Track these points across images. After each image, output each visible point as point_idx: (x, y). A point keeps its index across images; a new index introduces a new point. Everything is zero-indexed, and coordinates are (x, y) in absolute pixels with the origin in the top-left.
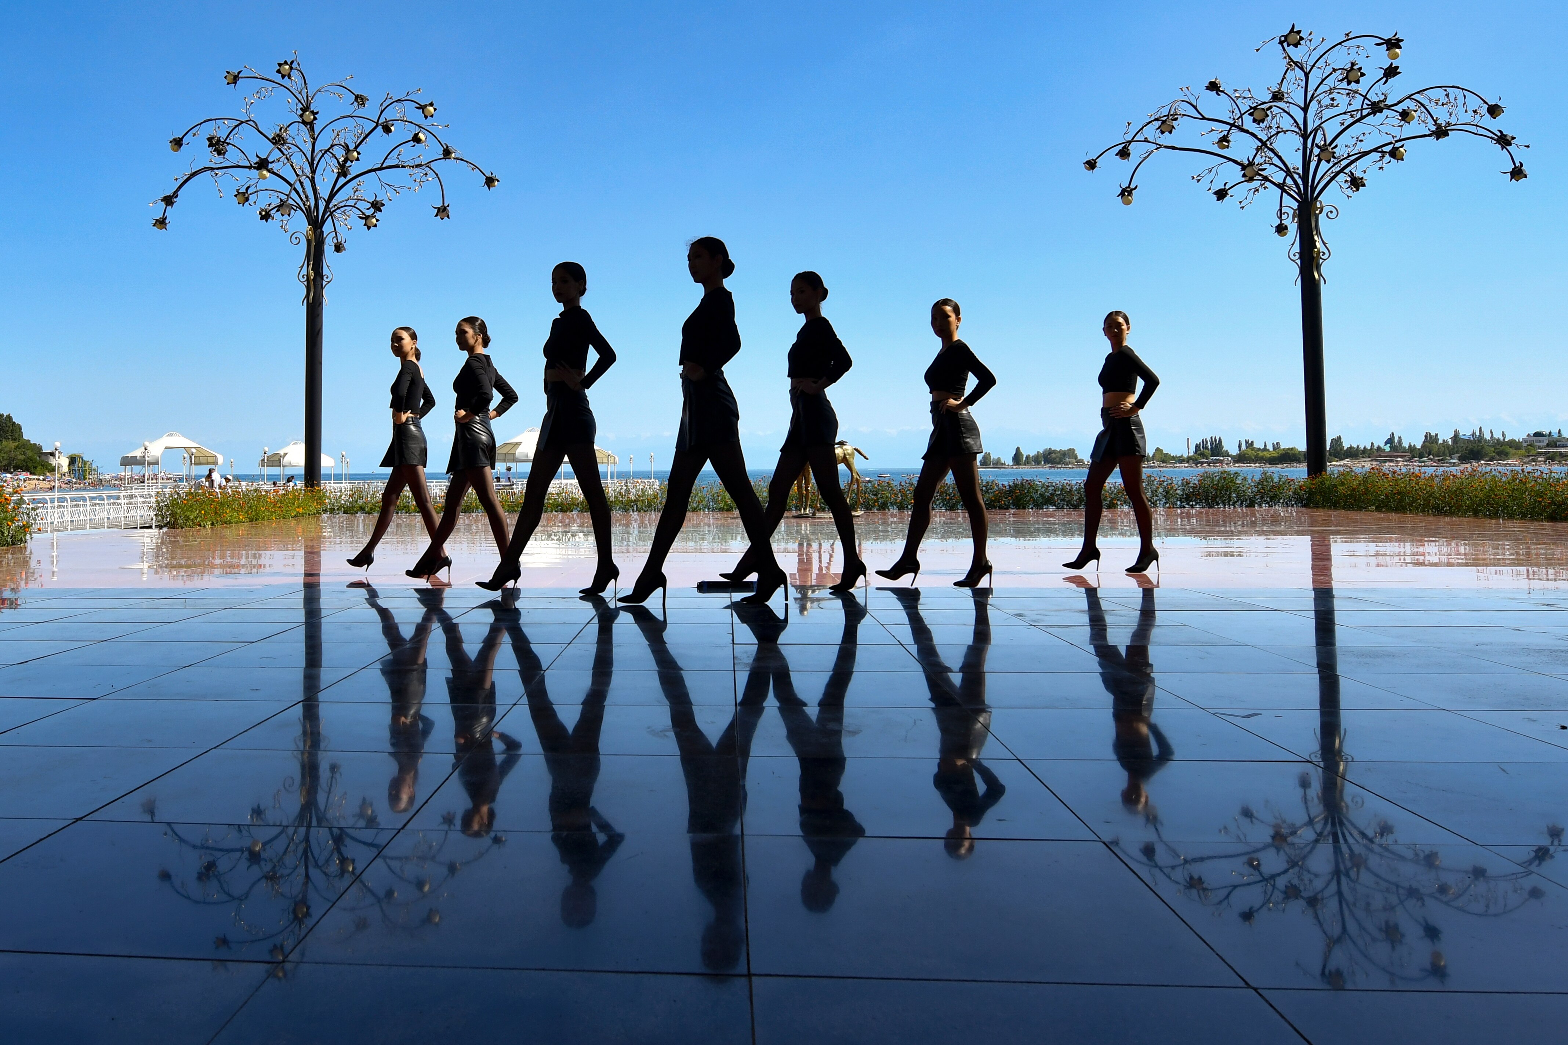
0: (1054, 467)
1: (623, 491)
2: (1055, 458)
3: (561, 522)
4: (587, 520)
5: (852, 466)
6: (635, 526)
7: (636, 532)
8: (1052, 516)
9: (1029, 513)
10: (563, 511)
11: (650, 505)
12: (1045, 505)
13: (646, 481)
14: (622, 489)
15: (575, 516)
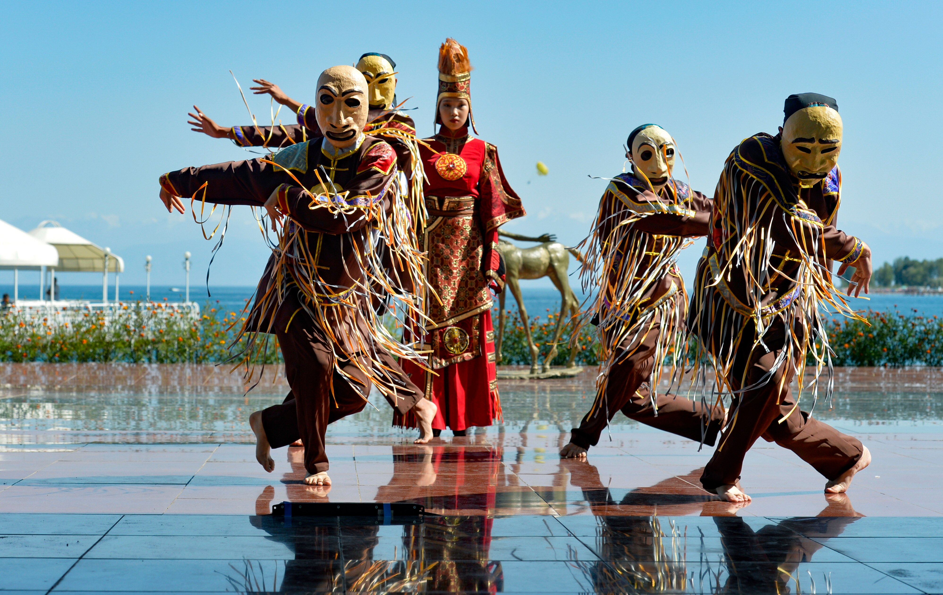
0: (912, 291)
1: (131, 324)
2: (914, 276)
3: (10, 382)
4: (60, 378)
5: (564, 282)
6: (153, 390)
7: (154, 402)
8: (919, 379)
9: (878, 375)
10: (16, 359)
11: (181, 352)
12: (908, 359)
13: (175, 305)
14: (127, 319)
15: (37, 369)
